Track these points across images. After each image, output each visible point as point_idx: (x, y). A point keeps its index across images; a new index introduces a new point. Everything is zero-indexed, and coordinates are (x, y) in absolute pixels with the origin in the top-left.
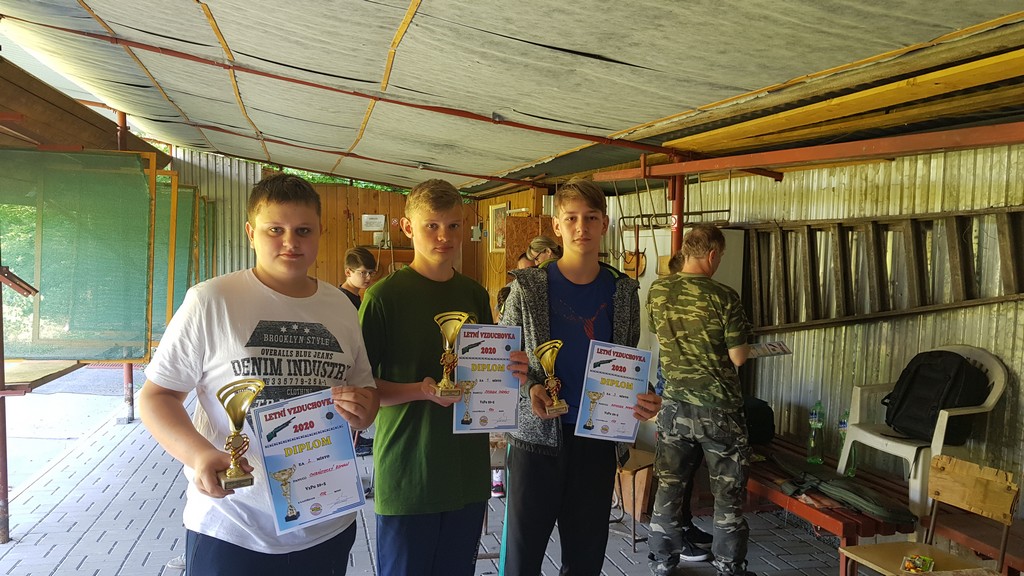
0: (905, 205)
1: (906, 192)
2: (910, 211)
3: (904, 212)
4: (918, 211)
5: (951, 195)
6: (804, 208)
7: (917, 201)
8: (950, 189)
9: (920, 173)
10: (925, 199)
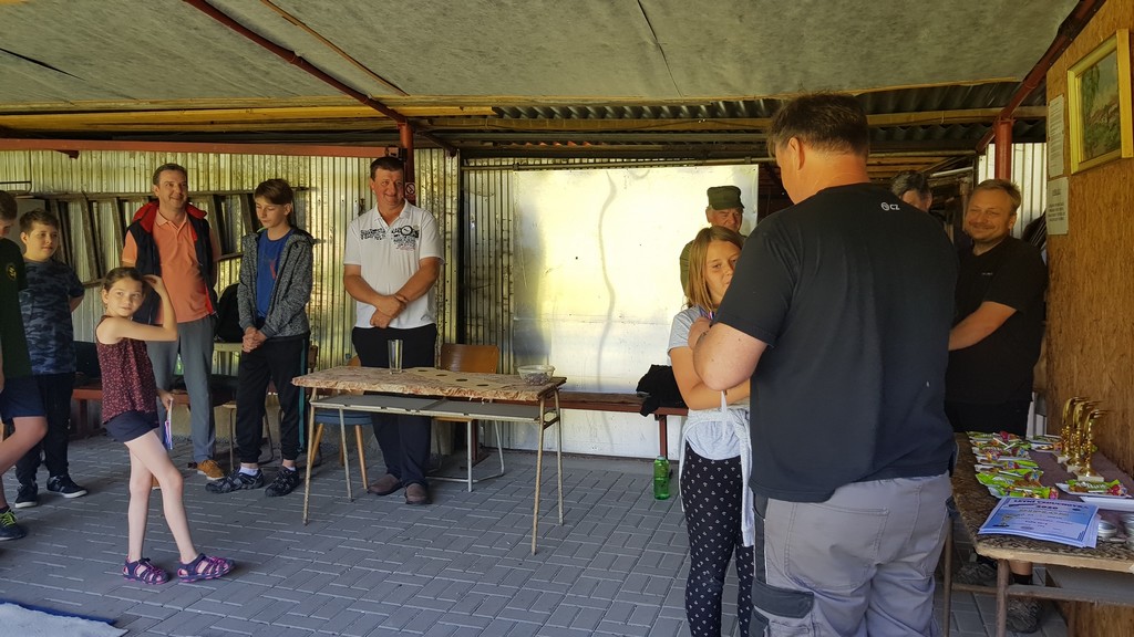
0: (201, 183)
1: (201, 175)
2: (206, 189)
3: (201, 189)
4: (212, 189)
5: (237, 178)
6: (104, 182)
7: (211, 181)
8: (236, 174)
9: (211, 162)
10: (217, 180)
